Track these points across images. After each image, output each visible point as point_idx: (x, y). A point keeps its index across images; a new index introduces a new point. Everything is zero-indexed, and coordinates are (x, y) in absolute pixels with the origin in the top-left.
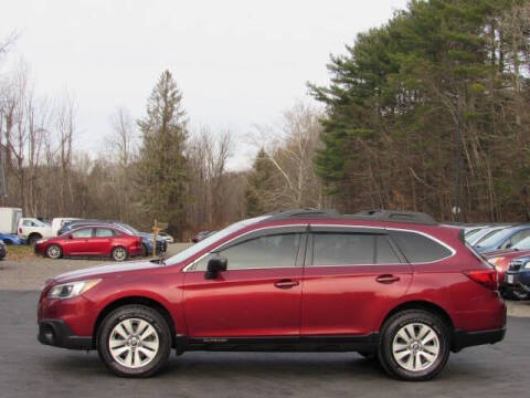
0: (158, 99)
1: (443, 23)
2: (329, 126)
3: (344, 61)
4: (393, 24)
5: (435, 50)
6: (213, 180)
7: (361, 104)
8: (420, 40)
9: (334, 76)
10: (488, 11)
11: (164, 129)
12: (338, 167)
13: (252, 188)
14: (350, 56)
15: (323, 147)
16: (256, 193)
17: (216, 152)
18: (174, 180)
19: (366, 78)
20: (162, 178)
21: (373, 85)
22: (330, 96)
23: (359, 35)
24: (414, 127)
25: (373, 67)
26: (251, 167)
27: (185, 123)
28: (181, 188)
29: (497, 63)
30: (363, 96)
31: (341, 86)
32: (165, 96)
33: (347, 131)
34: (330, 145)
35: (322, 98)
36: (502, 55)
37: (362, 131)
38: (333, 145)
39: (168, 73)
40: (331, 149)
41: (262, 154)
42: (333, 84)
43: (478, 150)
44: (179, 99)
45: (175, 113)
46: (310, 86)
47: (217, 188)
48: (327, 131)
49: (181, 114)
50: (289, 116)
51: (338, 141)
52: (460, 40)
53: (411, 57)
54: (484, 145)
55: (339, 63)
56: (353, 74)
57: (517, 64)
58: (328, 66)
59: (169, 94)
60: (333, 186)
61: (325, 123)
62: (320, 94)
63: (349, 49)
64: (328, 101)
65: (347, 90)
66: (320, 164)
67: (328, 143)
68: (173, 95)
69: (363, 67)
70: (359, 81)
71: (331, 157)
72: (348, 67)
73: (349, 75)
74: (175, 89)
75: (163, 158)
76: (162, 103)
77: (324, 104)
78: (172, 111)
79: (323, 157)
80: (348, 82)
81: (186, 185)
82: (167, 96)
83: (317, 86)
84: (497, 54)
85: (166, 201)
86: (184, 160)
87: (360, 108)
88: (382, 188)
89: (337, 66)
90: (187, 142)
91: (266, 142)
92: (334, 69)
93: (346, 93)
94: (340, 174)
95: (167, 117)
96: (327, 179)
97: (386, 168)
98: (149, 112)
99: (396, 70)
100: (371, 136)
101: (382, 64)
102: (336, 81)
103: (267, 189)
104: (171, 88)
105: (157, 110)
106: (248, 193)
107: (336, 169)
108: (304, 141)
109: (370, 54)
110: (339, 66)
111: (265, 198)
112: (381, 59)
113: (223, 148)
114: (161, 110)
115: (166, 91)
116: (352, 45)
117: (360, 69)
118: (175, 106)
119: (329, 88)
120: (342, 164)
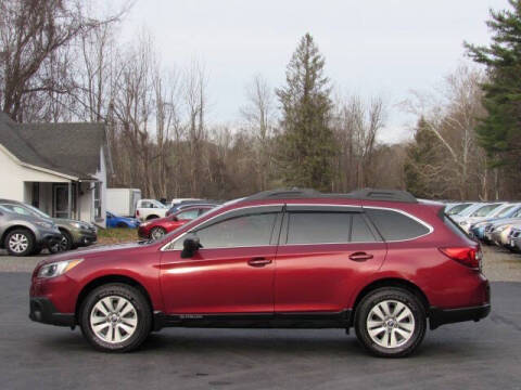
0: (298, 66)
2: (491, 91)
3: (506, 17)
9: (495, 34)
11: (305, 99)
12: (501, 137)
13: (412, 162)
14: (513, 10)
15: (485, 114)
16: (416, 168)
17: (367, 122)
18: (317, 154)
20: (304, 153)
22: (491, 57)
27: (328, 91)
28: (325, 164)
31: (503, 45)
32: (305, 62)
33: (510, 96)
35: (482, 60)
38: (496, 112)
39: (308, 36)
40: (493, 117)
41: (422, 123)
42: (493, 43)
44: (321, 65)
45: (317, 81)
46: (467, 46)
47: (368, 163)
48: (487, 96)
49: (324, 81)
50: (451, 80)
51: (501, 107)
55: (500, 19)
56: (517, 30)
58: (488, 23)
59: (310, 60)
60: (497, 159)
61: (484, 88)
62: (480, 55)
63: (512, 3)
64: (489, 63)
65: (511, 49)
67: (489, 109)
68: (315, 60)
71: (493, 125)
72: (511, 23)
73: (512, 32)
74: (317, 54)
75: (304, 131)
76: (303, 70)
77: (484, 66)
78: (314, 79)
79: (485, 125)
80: (512, 40)
81: (330, 159)
82: (308, 62)
83: (475, 47)
85: (309, 177)
86: (329, 133)
89: (498, 23)
90: (334, 112)
91: (426, 109)
92: (494, 26)
93: (508, 53)
94: (504, 144)
95: (309, 85)
96: (491, 150)
98: (288, 80)
102: (498, 39)
103: (429, 163)
104: (313, 53)
105: (297, 78)
106: (407, 168)
107: (499, 139)
108: (469, 107)
110: (500, 22)
111: (426, 172)
113: (374, 119)
114: (301, 78)
115: (307, 57)
118: (318, 73)
119: (489, 48)
120: (505, 133)
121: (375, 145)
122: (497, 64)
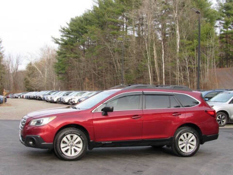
1: (106, 15)
2: (60, 54)
3: (66, 29)
4: (85, 15)
5: (102, 25)
6: (13, 73)
7: (72, 45)
8: (97, 21)
9: (62, 34)
10: (123, 11)
12: (63, 69)
13: (27, 77)
14: (68, 27)
16: (29, 79)
19: (74, 35)
21: (77, 38)
22: (60, 42)
23: (72, 19)
24: (94, 54)
25: (77, 31)
26: (25, 69)
27: (3, 51)
28: (2, 77)
29: (125, 30)
30: (73, 42)
31: (65, 38)
33: (67, 55)
34: (60, 61)
35: (57, 43)
36: (127, 27)
37: (73, 55)
38: (61, 61)
40: (60, 62)
41: (30, 64)
42: (61, 37)
43: (119, 63)
44: (1, 42)
46: (53, 38)
47: (15, 77)
49: (2, 48)
51: (63, 59)
52: (113, 21)
53: (93, 28)
54: (121, 61)
55: (64, 29)
56: (69, 33)
57: (134, 31)
58: (60, 30)
60: (60, 76)
61: (58, 52)
62: (57, 41)
63: (68, 24)
64: (59, 43)
65: (67, 39)
66: (55, 68)
67: (58, 60)
69: (73, 31)
70: (71, 36)
71: (60, 65)
72: (67, 31)
73: (67, 34)
77: (58, 45)
79: (57, 65)
80: (68, 36)
83: (56, 38)
84: (125, 27)
87: (72, 47)
88: (80, 77)
89: (63, 30)
91: (33, 59)
92: (62, 31)
93: (66, 41)
94: (64, 72)
96: (59, 74)
97: (81, 69)
99: (86, 32)
100: (76, 57)
101: (80, 30)
103: (33, 77)
106: (25, 79)
107: (62, 70)
108: (47, 59)
109: (76, 26)
110: (64, 30)
111: (32, 81)
112: (80, 28)
113: (17, 62)
116: (69, 23)
119: (60, 39)
120: (65, 68)
122: (62, 44)
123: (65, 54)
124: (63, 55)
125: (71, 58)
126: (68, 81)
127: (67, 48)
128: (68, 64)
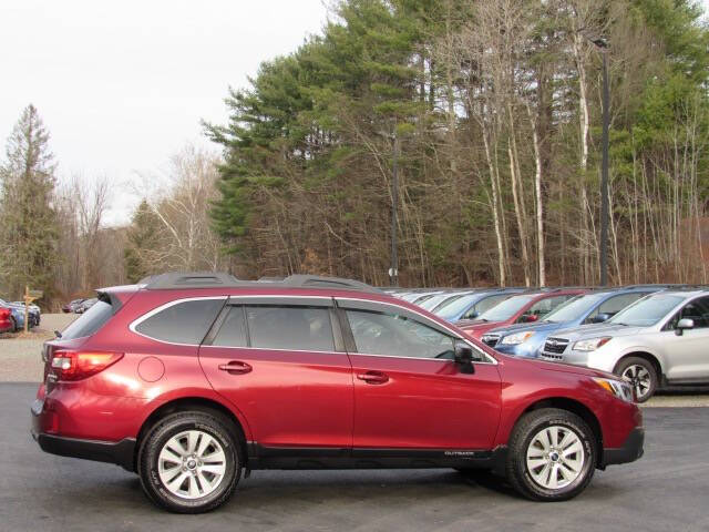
0: (19, 139)
1: (365, 52)
2: (228, 173)
3: (245, 95)
4: (303, 52)
5: (355, 84)
6: (87, 236)
7: (267, 146)
8: (337, 70)
9: (233, 112)
10: (417, 38)
11: (27, 174)
12: (239, 222)
13: (133, 246)
14: (252, 89)
15: (220, 197)
16: (139, 253)
17: (90, 203)
18: (40, 237)
19: (272, 116)
20: (26, 235)
21: (280, 124)
22: (229, 137)
23: (264, 65)
24: (330, 174)
25: (279, 103)
26: (130, 221)
27: (52, 168)
28: (49, 247)
29: (427, 99)
30: (268, 137)
31: (242, 125)
32: (28, 135)
33: (250, 179)
34: (229, 195)
35: (220, 139)
36: (432, 89)
37: (268, 178)
38: (232, 195)
39: (32, 108)
40: (230, 201)
41: (144, 206)
42: (232, 122)
43: (407, 201)
44: (45, 139)
45: (40, 156)
46: (205, 124)
47: (92, 246)
48: (225, 178)
49: (49, 157)
50: (177, 161)
51: (239, 190)
52: (385, 72)
53: (326, 91)
54: (413, 196)
55: (239, 97)
56: (256, 109)
57: (452, 100)
58: (226, 101)
59: (34, 133)
60: (232, 244)
61: (222, 169)
62: (217, 135)
63: (251, 81)
64: (226, 143)
65: (249, 129)
66: (216, 218)
67: (224, 192)
68: (39, 133)
69: (267, 101)
70: (263, 119)
71: (230, 210)
72: (250, 102)
73: (251, 112)
74: (40, 128)
75: (26, 211)
76: (25, 144)
77: (220, 147)
78: (38, 153)
79: (221, 209)
80: (250, 120)
81: (54, 243)
82: (32, 137)
83: (213, 125)
84: (427, 88)
85: (31, 263)
86: (53, 213)
87: (265, 152)
88: (291, 246)
89: (237, 101)
90: (55, 191)
91: (150, 192)
92: (233, 104)
93: (248, 133)
94: (239, 230)
95: (31, 161)
96: (225, 236)
97: (295, 222)
98: (9, 155)
99: (309, 106)
100: (278, 185)
101: (291, 99)
102: (235, 119)
103: (152, 248)
104: (37, 125)
105: (19, 153)
106: (128, 253)
107: (235, 223)
108: (195, 190)
109: (277, 88)
110: (239, 100)
111: (148, 259)
112: (289, 93)
113: (99, 201)
114: (23, 153)
115: (30, 130)
116: (255, 77)
117: (265, 105)
118: (41, 147)
119: (227, 127)
120: (243, 218)
121: (100, 228)
122: (235, 145)
123: (243, 173)
124: (237, 179)
125: (264, 188)
126: (256, 257)
127: (250, 157)
128: (253, 205)
